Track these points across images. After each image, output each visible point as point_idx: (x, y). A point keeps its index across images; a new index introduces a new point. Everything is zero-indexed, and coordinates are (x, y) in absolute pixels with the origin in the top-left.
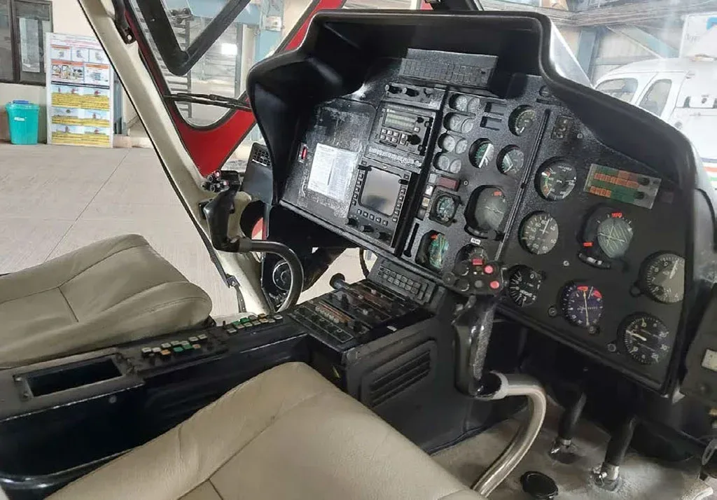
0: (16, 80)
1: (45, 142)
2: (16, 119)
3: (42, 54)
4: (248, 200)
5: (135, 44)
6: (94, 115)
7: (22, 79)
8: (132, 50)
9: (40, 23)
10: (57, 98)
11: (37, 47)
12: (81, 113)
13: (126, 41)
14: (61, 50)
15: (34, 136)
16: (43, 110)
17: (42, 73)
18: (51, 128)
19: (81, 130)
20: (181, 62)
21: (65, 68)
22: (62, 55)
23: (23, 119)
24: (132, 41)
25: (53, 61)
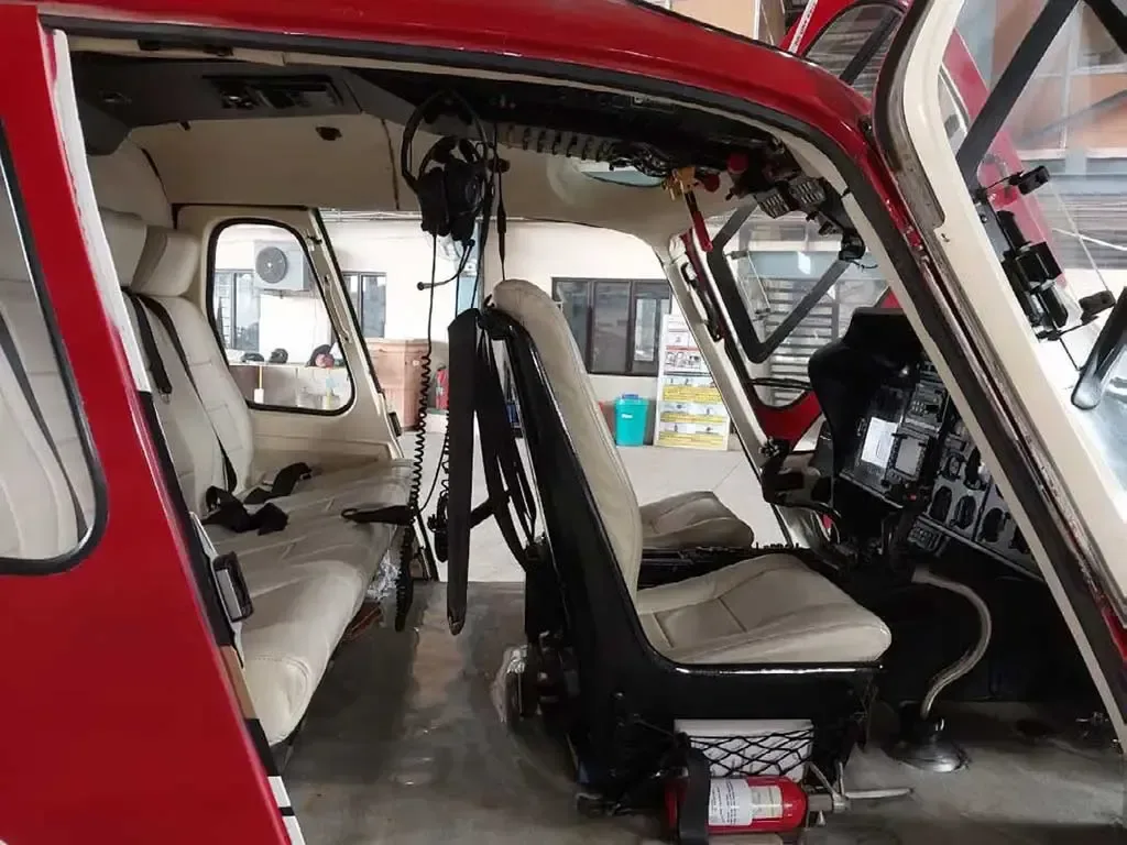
0: (628, 372)
1: (649, 442)
2: (624, 416)
3: (657, 340)
4: (816, 475)
5: (723, 341)
6: (708, 411)
7: (635, 369)
8: (720, 346)
9: (659, 304)
10: (670, 391)
11: (653, 330)
12: (694, 409)
13: (716, 340)
14: (678, 335)
15: (641, 436)
16: (653, 405)
17: (656, 361)
18: (659, 427)
19: (690, 428)
20: (760, 352)
21: (680, 355)
22: (678, 340)
23: (630, 417)
24: (720, 339)
25: (669, 347)
